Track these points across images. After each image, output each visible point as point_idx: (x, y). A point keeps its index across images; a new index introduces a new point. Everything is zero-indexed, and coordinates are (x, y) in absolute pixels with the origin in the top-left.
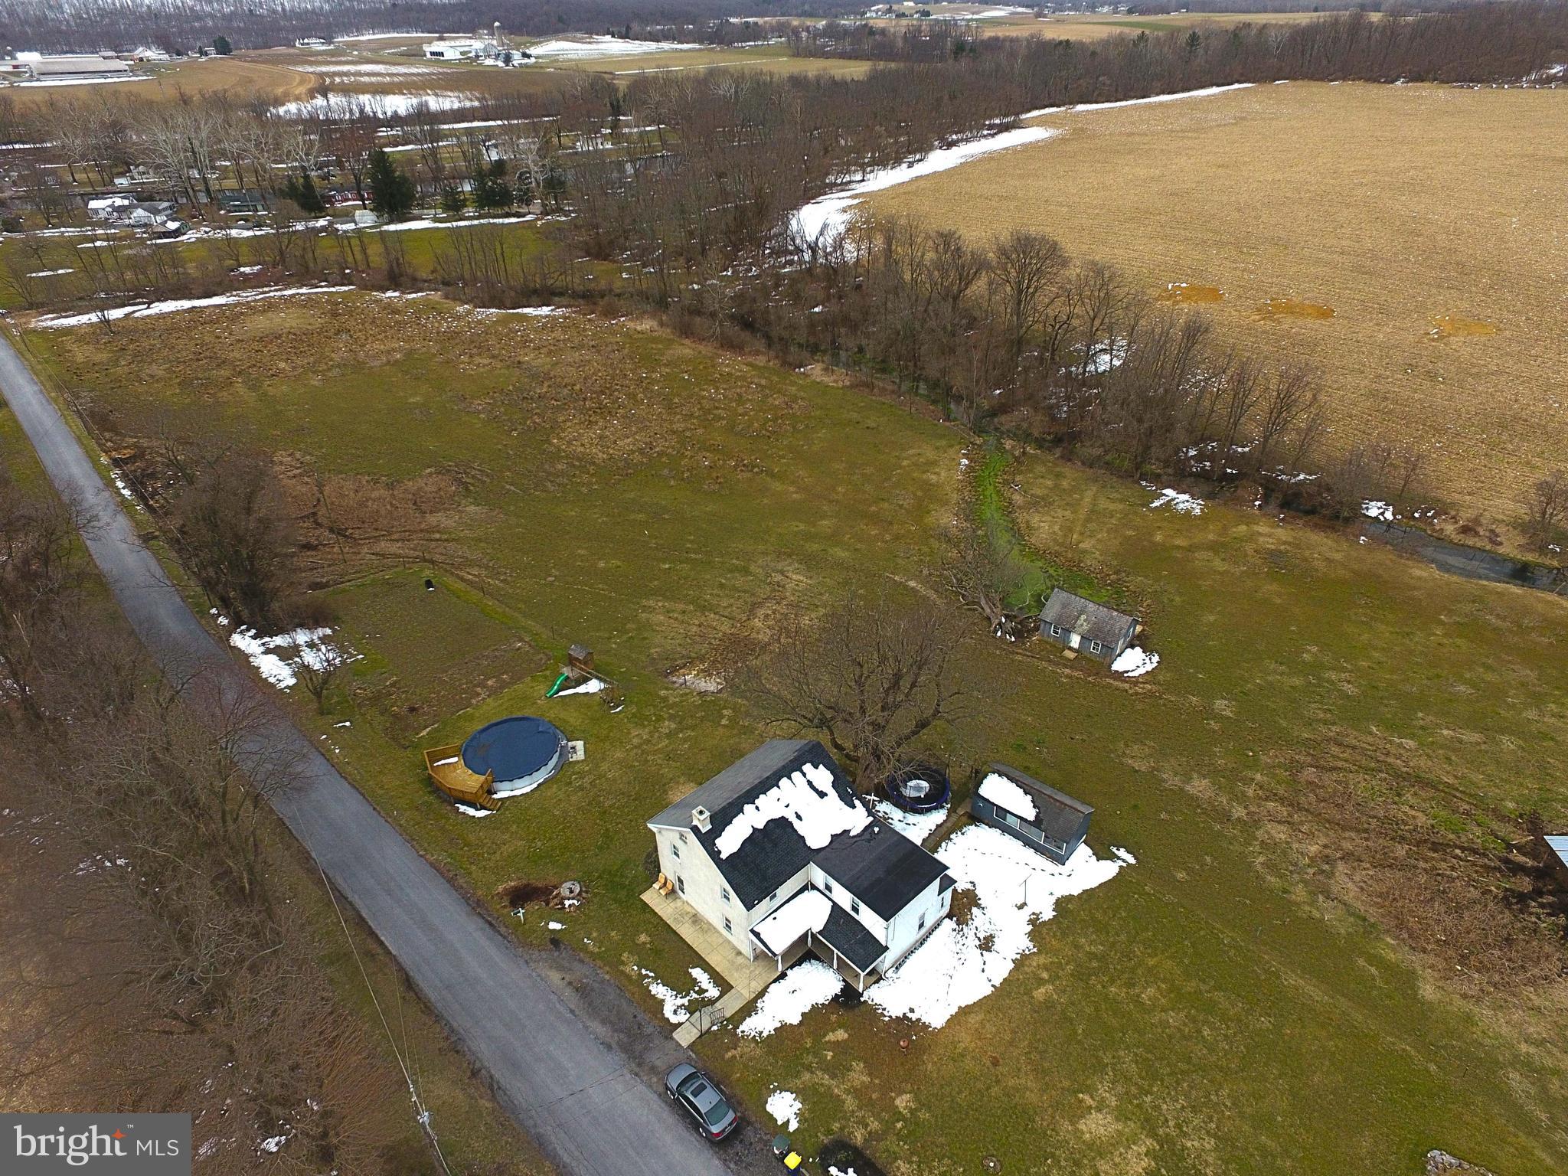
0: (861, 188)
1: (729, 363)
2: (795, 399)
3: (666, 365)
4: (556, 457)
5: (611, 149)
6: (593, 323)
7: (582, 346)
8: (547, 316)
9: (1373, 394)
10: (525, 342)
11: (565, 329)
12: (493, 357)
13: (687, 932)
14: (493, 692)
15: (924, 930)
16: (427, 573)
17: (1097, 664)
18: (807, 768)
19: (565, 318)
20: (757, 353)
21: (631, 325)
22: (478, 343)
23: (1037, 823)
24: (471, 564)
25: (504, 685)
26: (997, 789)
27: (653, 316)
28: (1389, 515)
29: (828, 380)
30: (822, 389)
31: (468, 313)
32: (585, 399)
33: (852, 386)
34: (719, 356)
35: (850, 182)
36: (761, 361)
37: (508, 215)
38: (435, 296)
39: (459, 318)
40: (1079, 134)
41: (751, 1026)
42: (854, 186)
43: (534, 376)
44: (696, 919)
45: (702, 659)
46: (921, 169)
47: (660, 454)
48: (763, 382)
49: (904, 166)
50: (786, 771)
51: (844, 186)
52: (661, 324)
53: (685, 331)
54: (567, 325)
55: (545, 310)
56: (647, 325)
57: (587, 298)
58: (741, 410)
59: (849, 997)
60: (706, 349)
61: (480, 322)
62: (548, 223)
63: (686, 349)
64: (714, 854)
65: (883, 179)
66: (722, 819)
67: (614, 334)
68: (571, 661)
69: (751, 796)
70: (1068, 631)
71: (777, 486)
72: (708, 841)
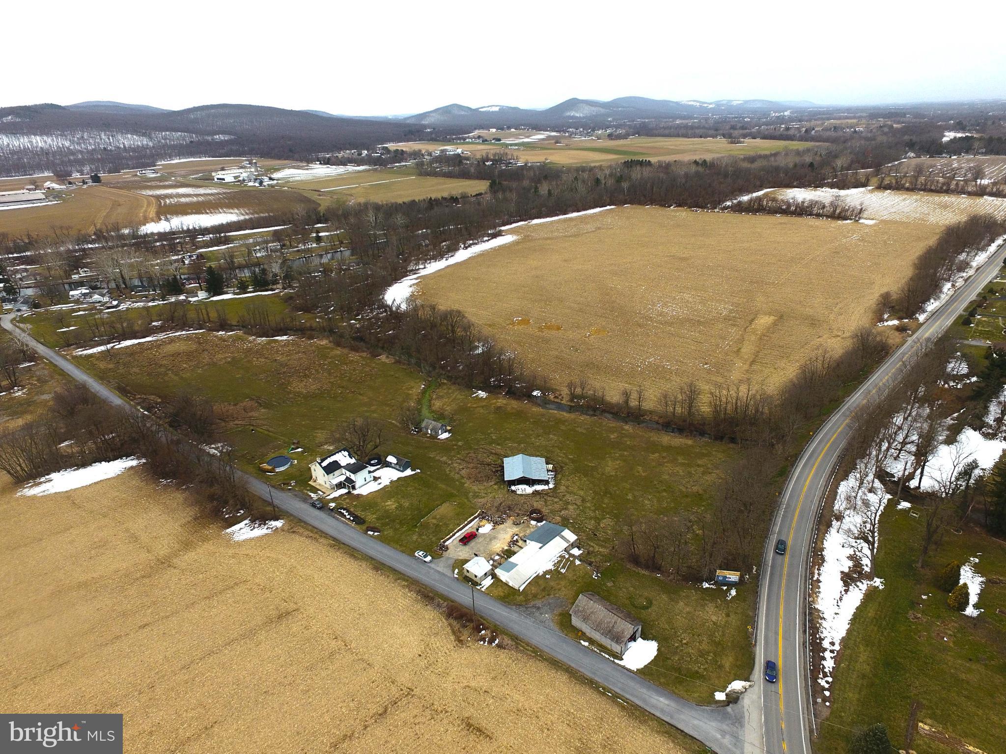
0: (423, 273)
1: (353, 356)
2: (374, 368)
3: (330, 358)
4: (289, 393)
5: (315, 247)
6: (304, 342)
7: (299, 352)
8: (286, 340)
9: (557, 357)
10: (278, 351)
11: (293, 345)
12: (266, 358)
13: (318, 487)
14: (273, 453)
15: (366, 482)
16: (252, 428)
17: (434, 437)
18: (343, 452)
19: (293, 341)
20: (364, 351)
21: (318, 342)
22: (259, 352)
23: (397, 464)
24: (264, 425)
25: (276, 451)
26: (391, 459)
27: (328, 338)
28: (539, 395)
29: (387, 361)
30: (384, 364)
31: (254, 340)
32: (300, 373)
33: (394, 363)
34: (350, 353)
35: (419, 269)
36: (364, 354)
37: (267, 290)
38: (240, 333)
39: (250, 342)
40: (526, 239)
41: (328, 497)
42: (421, 271)
43: (281, 365)
44: (320, 485)
45: (330, 443)
46: (452, 261)
47: (325, 390)
48: (364, 363)
49: (445, 259)
50: (338, 452)
51: (414, 272)
52: (330, 342)
53: (338, 344)
54: (294, 343)
55: (285, 338)
56: (324, 342)
57: (302, 331)
58: (354, 373)
59: (349, 492)
60: (346, 351)
61: (259, 344)
62: (286, 294)
63: (338, 351)
64: (321, 466)
65: (433, 267)
66: (323, 461)
67: (311, 347)
68: (294, 444)
69: (329, 457)
70: (427, 429)
71: (361, 397)
72: (320, 464)
